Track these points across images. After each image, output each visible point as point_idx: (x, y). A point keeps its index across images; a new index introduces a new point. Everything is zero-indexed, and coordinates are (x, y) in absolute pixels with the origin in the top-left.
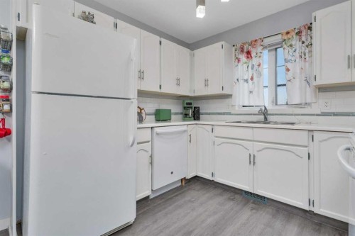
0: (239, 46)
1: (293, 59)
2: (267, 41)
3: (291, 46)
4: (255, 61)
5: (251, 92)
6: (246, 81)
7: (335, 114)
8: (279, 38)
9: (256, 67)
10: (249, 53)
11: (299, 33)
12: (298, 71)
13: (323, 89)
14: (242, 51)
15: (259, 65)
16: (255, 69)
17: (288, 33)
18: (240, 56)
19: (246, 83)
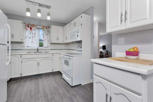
0: (27, 24)
1: (45, 34)
2: (37, 27)
3: (44, 30)
4: (33, 32)
5: (32, 42)
6: (30, 38)
7: (53, 49)
8: (41, 27)
9: (34, 34)
10: (31, 28)
11: (46, 28)
12: (46, 38)
13: (51, 44)
14: (28, 26)
15: (35, 34)
16: (33, 34)
17: (44, 27)
18: (27, 28)
19: (30, 39)
